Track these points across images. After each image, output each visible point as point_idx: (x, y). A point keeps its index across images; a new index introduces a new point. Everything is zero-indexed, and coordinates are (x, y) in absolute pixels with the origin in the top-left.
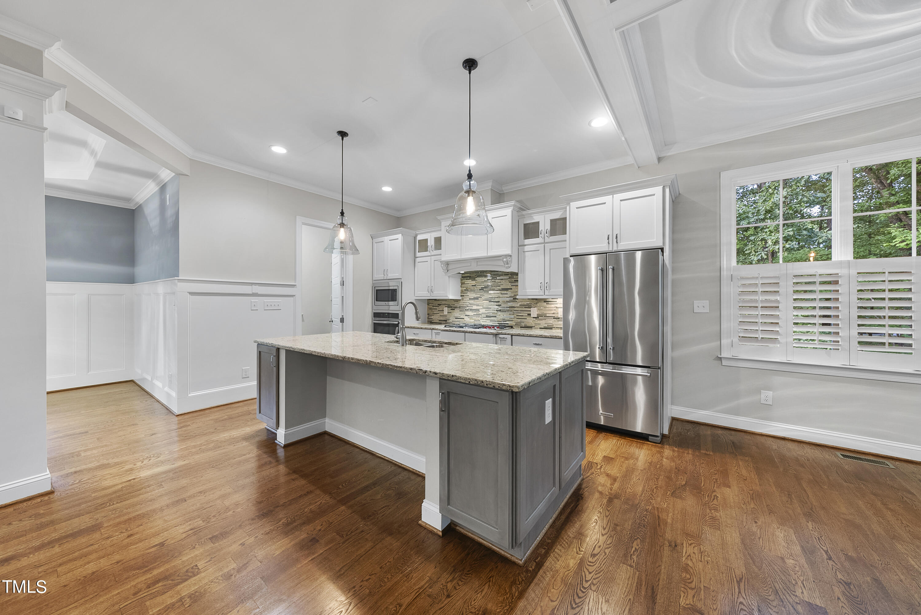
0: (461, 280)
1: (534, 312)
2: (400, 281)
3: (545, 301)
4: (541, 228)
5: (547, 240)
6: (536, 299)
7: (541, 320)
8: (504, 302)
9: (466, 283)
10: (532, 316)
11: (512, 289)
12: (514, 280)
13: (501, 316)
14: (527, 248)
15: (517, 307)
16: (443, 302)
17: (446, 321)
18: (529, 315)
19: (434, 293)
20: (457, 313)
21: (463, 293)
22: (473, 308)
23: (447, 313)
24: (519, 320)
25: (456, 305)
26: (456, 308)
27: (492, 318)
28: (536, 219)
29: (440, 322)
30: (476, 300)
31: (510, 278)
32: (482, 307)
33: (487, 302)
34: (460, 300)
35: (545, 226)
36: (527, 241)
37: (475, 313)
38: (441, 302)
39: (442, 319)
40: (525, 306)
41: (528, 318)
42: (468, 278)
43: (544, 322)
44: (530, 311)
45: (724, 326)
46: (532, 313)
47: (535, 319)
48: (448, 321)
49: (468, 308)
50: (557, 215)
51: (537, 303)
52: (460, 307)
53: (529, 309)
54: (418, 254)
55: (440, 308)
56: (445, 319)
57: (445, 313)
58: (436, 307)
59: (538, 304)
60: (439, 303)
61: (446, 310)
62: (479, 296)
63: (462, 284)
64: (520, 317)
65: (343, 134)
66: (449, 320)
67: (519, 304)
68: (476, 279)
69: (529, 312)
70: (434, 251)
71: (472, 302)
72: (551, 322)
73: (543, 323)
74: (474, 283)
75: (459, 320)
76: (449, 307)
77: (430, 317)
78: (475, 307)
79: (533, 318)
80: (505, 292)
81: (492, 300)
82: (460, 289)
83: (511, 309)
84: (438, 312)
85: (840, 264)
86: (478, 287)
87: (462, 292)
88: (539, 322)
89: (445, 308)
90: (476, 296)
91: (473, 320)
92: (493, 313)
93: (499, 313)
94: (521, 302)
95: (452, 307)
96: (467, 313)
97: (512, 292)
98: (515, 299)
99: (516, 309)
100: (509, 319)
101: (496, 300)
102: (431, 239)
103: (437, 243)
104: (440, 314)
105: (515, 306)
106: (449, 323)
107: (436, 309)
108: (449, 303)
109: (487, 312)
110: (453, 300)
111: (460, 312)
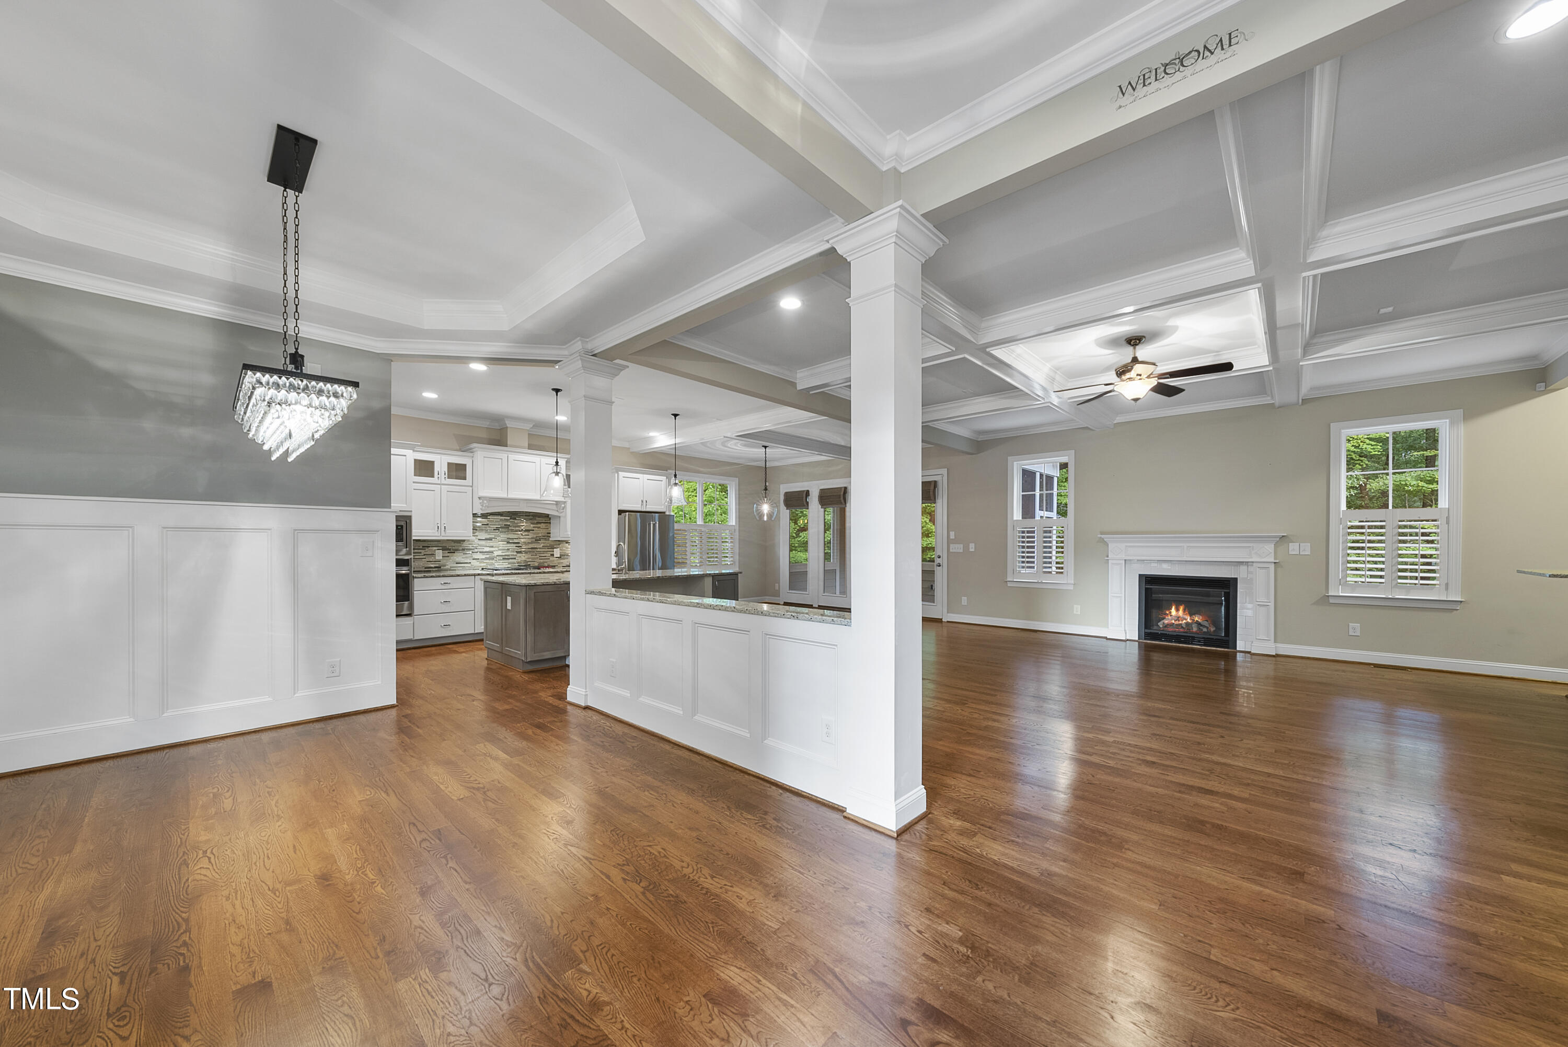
1: (557, 553)
3: (567, 542)
6: (559, 541)
7: (564, 559)
8: (525, 543)
9: (474, 521)
10: (555, 556)
11: (533, 530)
12: (536, 521)
13: (522, 558)
15: (540, 548)
17: (439, 567)
18: (553, 555)
20: (458, 557)
22: (484, 550)
23: (441, 558)
24: (542, 560)
25: (457, 547)
26: (457, 550)
27: (510, 561)
29: (427, 569)
30: (489, 541)
31: (531, 519)
32: (497, 549)
33: (506, 543)
34: (464, 541)
37: (488, 556)
38: (429, 543)
39: (431, 565)
40: (548, 547)
41: (551, 559)
46: (555, 553)
48: (442, 568)
49: (476, 550)
51: (559, 545)
52: (463, 549)
53: (552, 550)
54: (413, 478)
55: (428, 551)
56: (437, 565)
57: (437, 558)
58: (420, 551)
59: (561, 545)
61: (439, 555)
62: (493, 536)
64: (543, 558)
66: (445, 566)
67: (542, 545)
68: (489, 517)
69: (552, 553)
70: (445, 479)
71: (483, 543)
73: (565, 562)
74: (485, 521)
75: (462, 565)
76: (444, 549)
78: (486, 549)
79: (557, 558)
80: (526, 533)
81: (511, 541)
83: (533, 550)
84: (424, 557)
85: (700, 525)
86: (491, 526)
88: (562, 561)
89: (437, 551)
90: (488, 537)
91: (484, 564)
92: (512, 555)
93: (519, 555)
94: (544, 543)
95: (450, 550)
96: (476, 556)
97: (534, 534)
98: (537, 540)
99: (539, 550)
100: (530, 560)
101: (516, 541)
102: (441, 462)
103: (457, 471)
104: (427, 560)
105: (538, 547)
106: (446, 570)
107: (421, 553)
108: (444, 545)
109: (504, 554)
110: (452, 540)
111: (464, 556)
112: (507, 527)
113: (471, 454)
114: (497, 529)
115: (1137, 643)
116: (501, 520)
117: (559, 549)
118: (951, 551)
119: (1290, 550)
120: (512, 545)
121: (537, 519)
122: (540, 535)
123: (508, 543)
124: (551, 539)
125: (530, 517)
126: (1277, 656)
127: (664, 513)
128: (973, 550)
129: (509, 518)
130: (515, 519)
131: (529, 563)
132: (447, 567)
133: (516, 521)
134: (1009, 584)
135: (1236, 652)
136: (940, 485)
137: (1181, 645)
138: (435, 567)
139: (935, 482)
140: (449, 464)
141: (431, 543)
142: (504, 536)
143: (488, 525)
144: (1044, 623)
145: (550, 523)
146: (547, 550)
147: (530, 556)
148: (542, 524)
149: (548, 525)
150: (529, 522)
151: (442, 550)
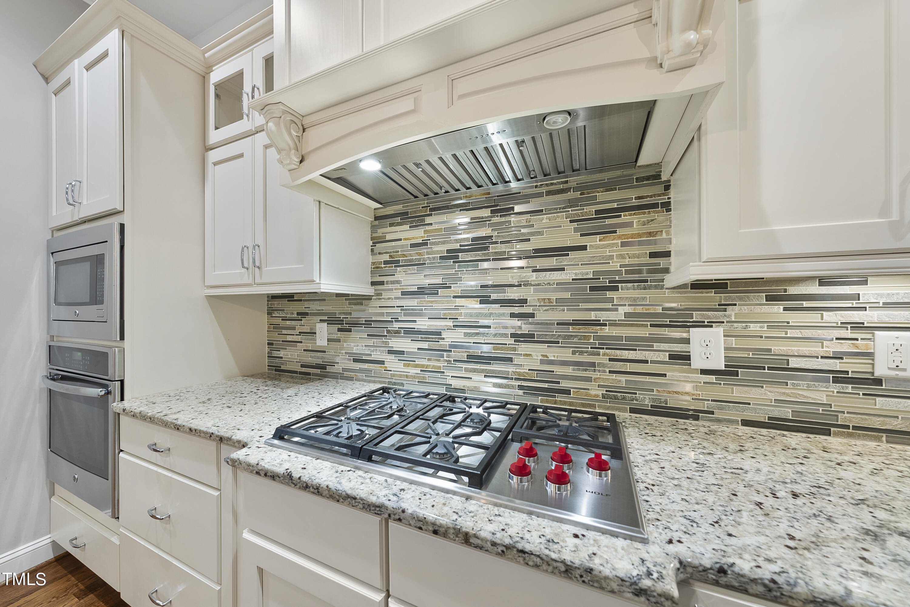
0: (374, 228)
1: (709, 345)
2: (115, 221)
8: (548, 304)
9: (388, 237)
10: (697, 362)
11: (584, 248)
12: (593, 208)
16: (315, 307)
17: (322, 367)
18: (685, 358)
19: (264, 269)
20: (359, 342)
21: (379, 274)
22: (417, 326)
23: (325, 343)
24: (623, 378)
25: (354, 315)
26: (356, 324)
29: (304, 370)
30: (427, 298)
31: (572, 203)
32: (450, 323)
33: (474, 302)
34: (369, 298)
37: (425, 345)
39: (310, 359)
40: (658, 321)
42: (398, 219)
44: (687, 341)
46: (695, 350)
47: (712, 378)
48: (329, 369)
49: (396, 325)
51: (723, 307)
52: (368, 323)
54: (216, 131)
55: (305, 325)
56: (320, 362)
57: (319, 343)
58: (293, 323)
59: (732, 312)
60: (302, 307)
61: (323, 331)
62: (439, 281)
63: (376, 241)
64: (629, 367)
66: (332, 364)
67: (622, 310)
68: (428, 220)
69: (678, 348)
71: (411, 303)
74: (418, 235)
75: (366, 366)
76: (332, 320)
77: (275, 354)
78: (423, 324)
79: (704, 372)
80: (553, 262)
81: (494, 296)
82: (371, 259)
84: (299, 338)
86: (436, 248)
87: (376, 268)
89: (318, 325)
90: (427, 282)
91: (418, 371)
93: (524, 348)
95: (343, 321)
96: (397, 344)
99: (607, 331)
100: (569, 370)
101: (513, 294)
104: (306, 345)
105: (603, 316)
106: (336, 376)
107: (294, 328)
108: (330, 309)
110: (347, 296)
111: (371, 342)
117: (718, 331)
121: (601, 196)
122: (615, 265)
124: (671, 280)
125: (571, 195)
129: (486, 213)
132: (338, 368)
138: (317, 367)
141: (310, 305)
143: (425, 244)
145: (667, 206)
146: (645, 332)
147: (566, 354)
148: (625, 217)
149: (658, 216)
150: (562, 219)
151: (330, 322)
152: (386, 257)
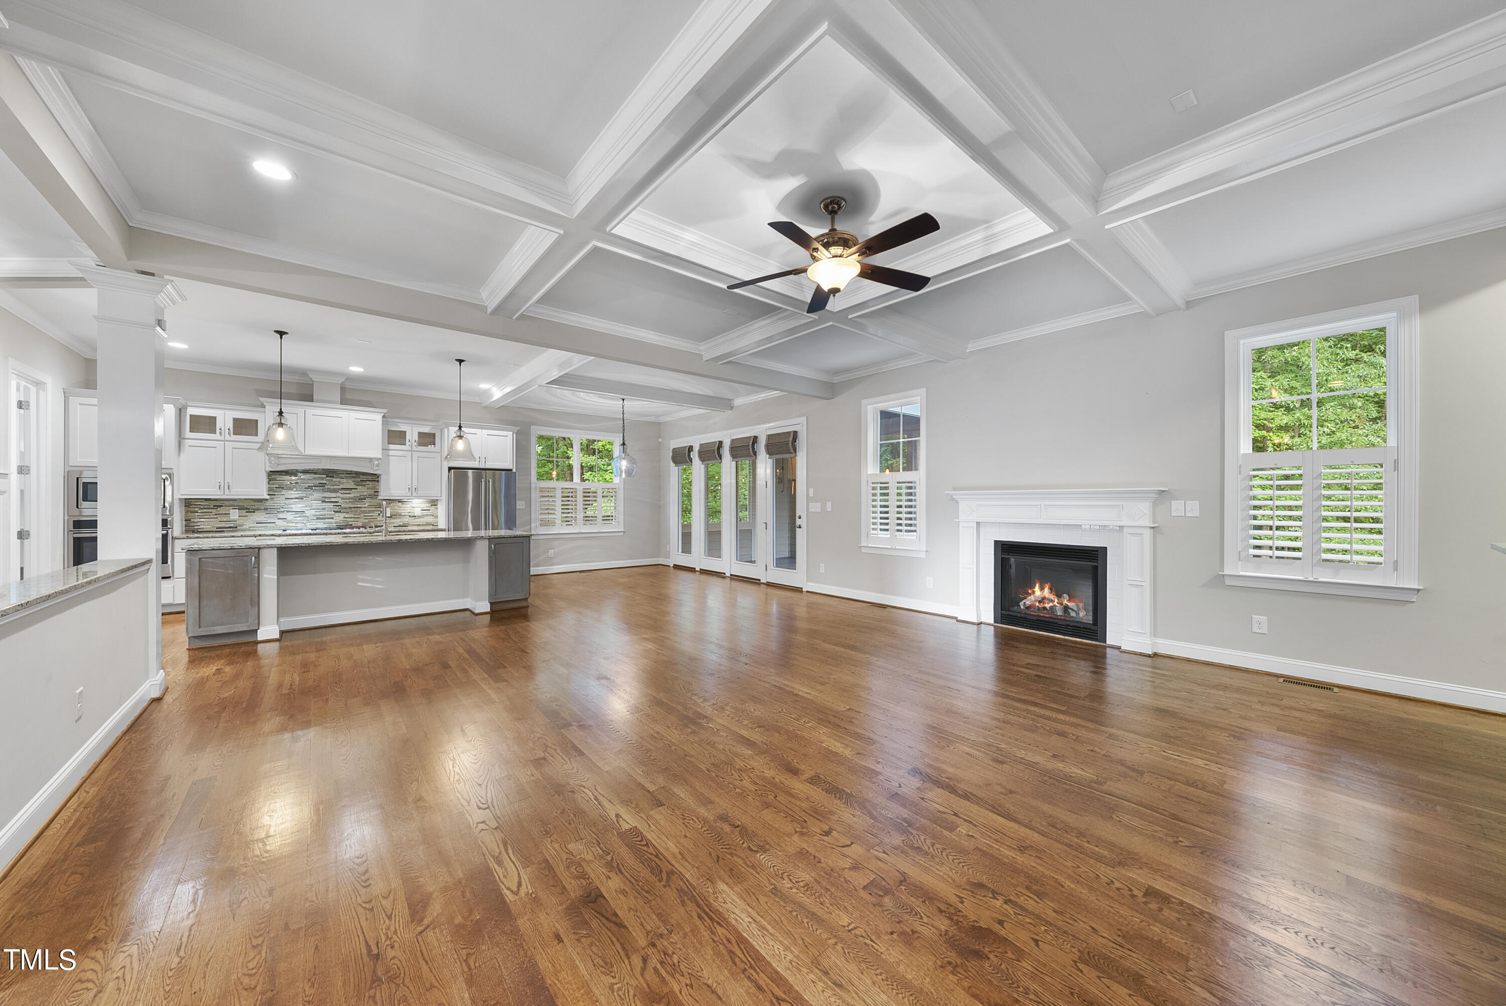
0: (270, 478)
1: (387, 512)
3: (400, 501)
4: (408, 437)
5: (414, 448)
7: (396, 519)
9: (278, 479)
11: (356, 489)
13: (340, 518)
14: (391, 453)
15: (365, 508)
16: (226, 503)
19: (232, 490)
20: (260, 517)
21: (272, 492)
22: (293, 510)
23: (237, 518)
24: (367, 520)
25: (257, 506)
26: (258, 509)
27: (327, 520)
28: (402, 428)
29: (218, 530)
30: (298, 500)
31: (353, 478)
33: (320, 502)
34: (267, 500)
35: (412, 434)
36: (392, 447)
38: (221, 502)
39: (224, 525)
40: (375, 507)
42: (284, 474)
43: (398, 520)
45: (533, 516)
47: (387, 518)
48: (239, 528)
49: (282, 510)
50: (426, 429)
52: (267, 509)
53: (380, 509)
54: (188, 434)
55: (221, 510)
56: (233, 525)
57: (232, 517)
58: (210, 510)
60: (217, 503)
61: (234, 514)
62: (304, 495)
65: (281, 334)
66: (242, 526)
68: (292, 475)
69: (381, 512)
70: (232, 436)
71: (290, 502)
72: (406, 520)
73: (398, 522)
74: (293, 479)
75: (264, 525)
76: (241, 508)
77: (191, 525)
80: (348, 492)
81: (327, 500)
82: (268, 486)
83: (356, 509)
84: (215, 517)
85: (576, 483)
86: (301, 485)
87: (270, 489)
88: (393, 521)
89: (232, 511)
90: (298, 495)
91: (294, 524)
92: (328, 515)
93: (337, 514)
94: (370, 502)
95: (249, 509)
96: (281, 516)
97: (358, 492)
98: (361, 499)
99: (362, 509)
100: (352, 520)
101: (333, 500)
102: (225, 418)
103: (244, 427)
104: (219, 519)
105: (362, 506)
106: (244, 530)
107: (209, 513)
108: (241, 504)
109: (318, 513)
110: (252, 500)
111: (268, 515)
112: (323, 485)
113: (262, 409)
114: (310, 487)
115: (992, 628)
116: (314, 478)
117: (389, 508)
118: (810, 511)
119: (1173, 509)
120: (329, 504)
121: (361, 477)
122: (365, 494)
123: (323, 502)
124: (380, 498)
125: (351, 476)
126: (1156, 655)
127: (511, 470)
128: (830, 510)
129: (325, 476)
130: (333, 477)
131: (350, 523)
132: (246, 527)
133: (334, 479)
134: (864, 550)
135: (1105, 647)
136: (800, 435)
137: (1041, 633)
138: (230, 527)
139: (795, 433)
140: (235, 420)
141: (225, 502)
142: (318, 495)
143: (298, 483)
144: (895, 597)
146: (373, 509)
147: (352, 516)
148: (368, 483)
149: (376, 483)
150: (350, 481)
151: (239, 509)
152: (277, 486)
